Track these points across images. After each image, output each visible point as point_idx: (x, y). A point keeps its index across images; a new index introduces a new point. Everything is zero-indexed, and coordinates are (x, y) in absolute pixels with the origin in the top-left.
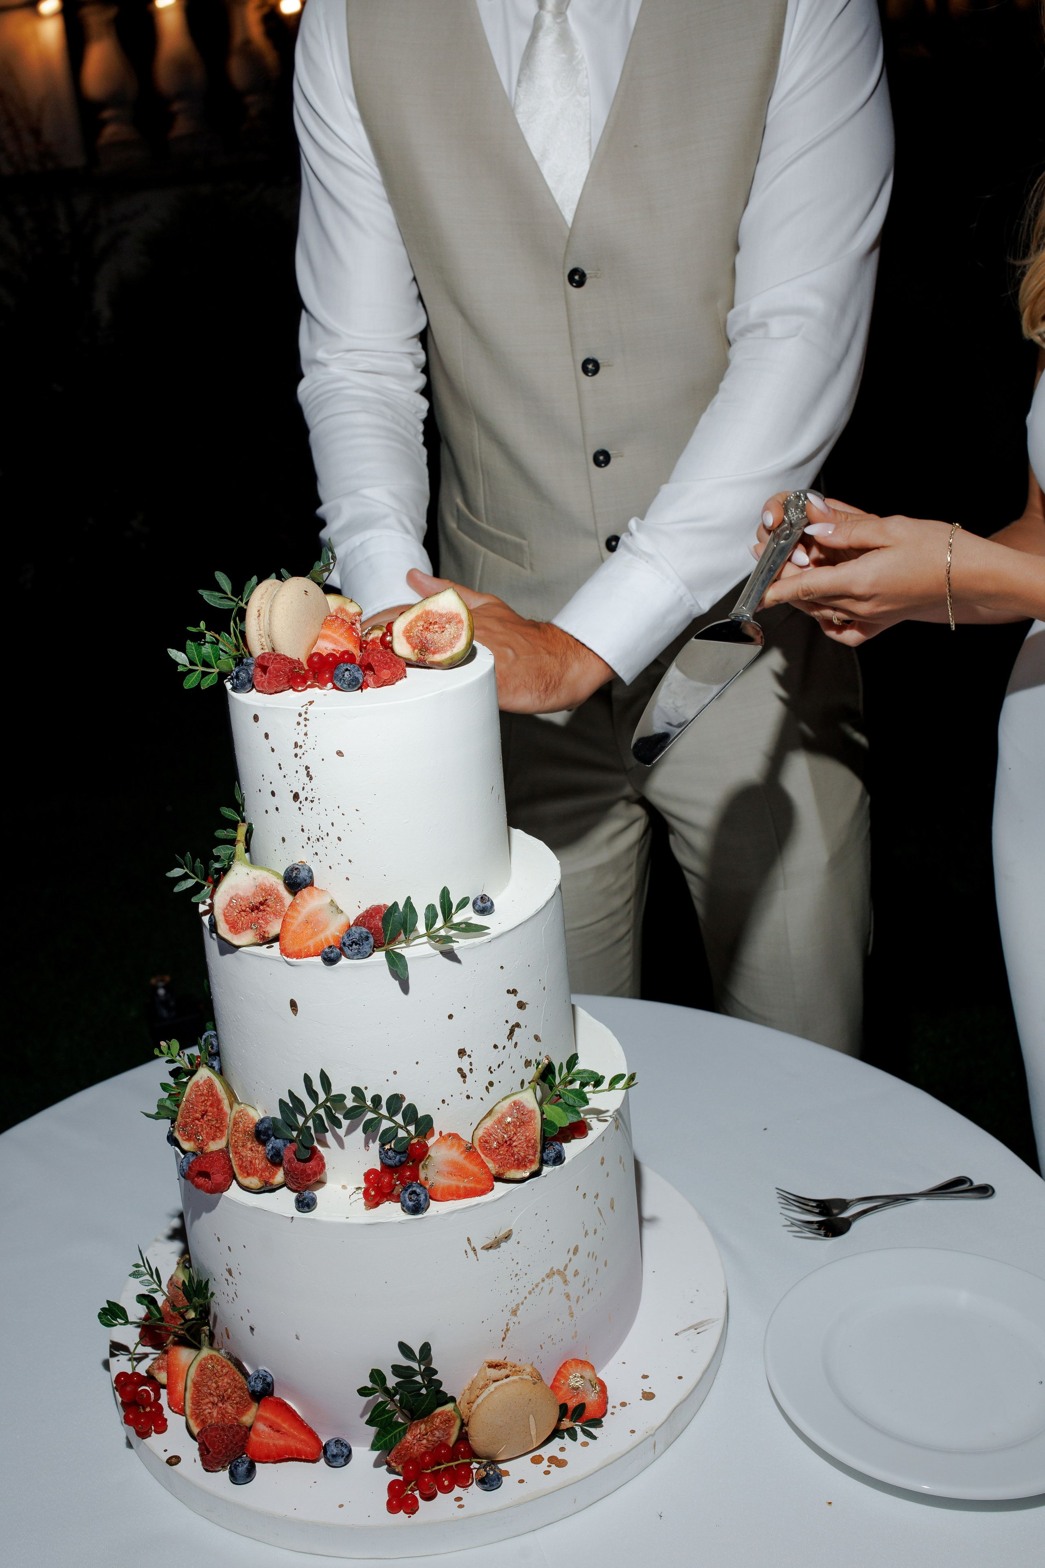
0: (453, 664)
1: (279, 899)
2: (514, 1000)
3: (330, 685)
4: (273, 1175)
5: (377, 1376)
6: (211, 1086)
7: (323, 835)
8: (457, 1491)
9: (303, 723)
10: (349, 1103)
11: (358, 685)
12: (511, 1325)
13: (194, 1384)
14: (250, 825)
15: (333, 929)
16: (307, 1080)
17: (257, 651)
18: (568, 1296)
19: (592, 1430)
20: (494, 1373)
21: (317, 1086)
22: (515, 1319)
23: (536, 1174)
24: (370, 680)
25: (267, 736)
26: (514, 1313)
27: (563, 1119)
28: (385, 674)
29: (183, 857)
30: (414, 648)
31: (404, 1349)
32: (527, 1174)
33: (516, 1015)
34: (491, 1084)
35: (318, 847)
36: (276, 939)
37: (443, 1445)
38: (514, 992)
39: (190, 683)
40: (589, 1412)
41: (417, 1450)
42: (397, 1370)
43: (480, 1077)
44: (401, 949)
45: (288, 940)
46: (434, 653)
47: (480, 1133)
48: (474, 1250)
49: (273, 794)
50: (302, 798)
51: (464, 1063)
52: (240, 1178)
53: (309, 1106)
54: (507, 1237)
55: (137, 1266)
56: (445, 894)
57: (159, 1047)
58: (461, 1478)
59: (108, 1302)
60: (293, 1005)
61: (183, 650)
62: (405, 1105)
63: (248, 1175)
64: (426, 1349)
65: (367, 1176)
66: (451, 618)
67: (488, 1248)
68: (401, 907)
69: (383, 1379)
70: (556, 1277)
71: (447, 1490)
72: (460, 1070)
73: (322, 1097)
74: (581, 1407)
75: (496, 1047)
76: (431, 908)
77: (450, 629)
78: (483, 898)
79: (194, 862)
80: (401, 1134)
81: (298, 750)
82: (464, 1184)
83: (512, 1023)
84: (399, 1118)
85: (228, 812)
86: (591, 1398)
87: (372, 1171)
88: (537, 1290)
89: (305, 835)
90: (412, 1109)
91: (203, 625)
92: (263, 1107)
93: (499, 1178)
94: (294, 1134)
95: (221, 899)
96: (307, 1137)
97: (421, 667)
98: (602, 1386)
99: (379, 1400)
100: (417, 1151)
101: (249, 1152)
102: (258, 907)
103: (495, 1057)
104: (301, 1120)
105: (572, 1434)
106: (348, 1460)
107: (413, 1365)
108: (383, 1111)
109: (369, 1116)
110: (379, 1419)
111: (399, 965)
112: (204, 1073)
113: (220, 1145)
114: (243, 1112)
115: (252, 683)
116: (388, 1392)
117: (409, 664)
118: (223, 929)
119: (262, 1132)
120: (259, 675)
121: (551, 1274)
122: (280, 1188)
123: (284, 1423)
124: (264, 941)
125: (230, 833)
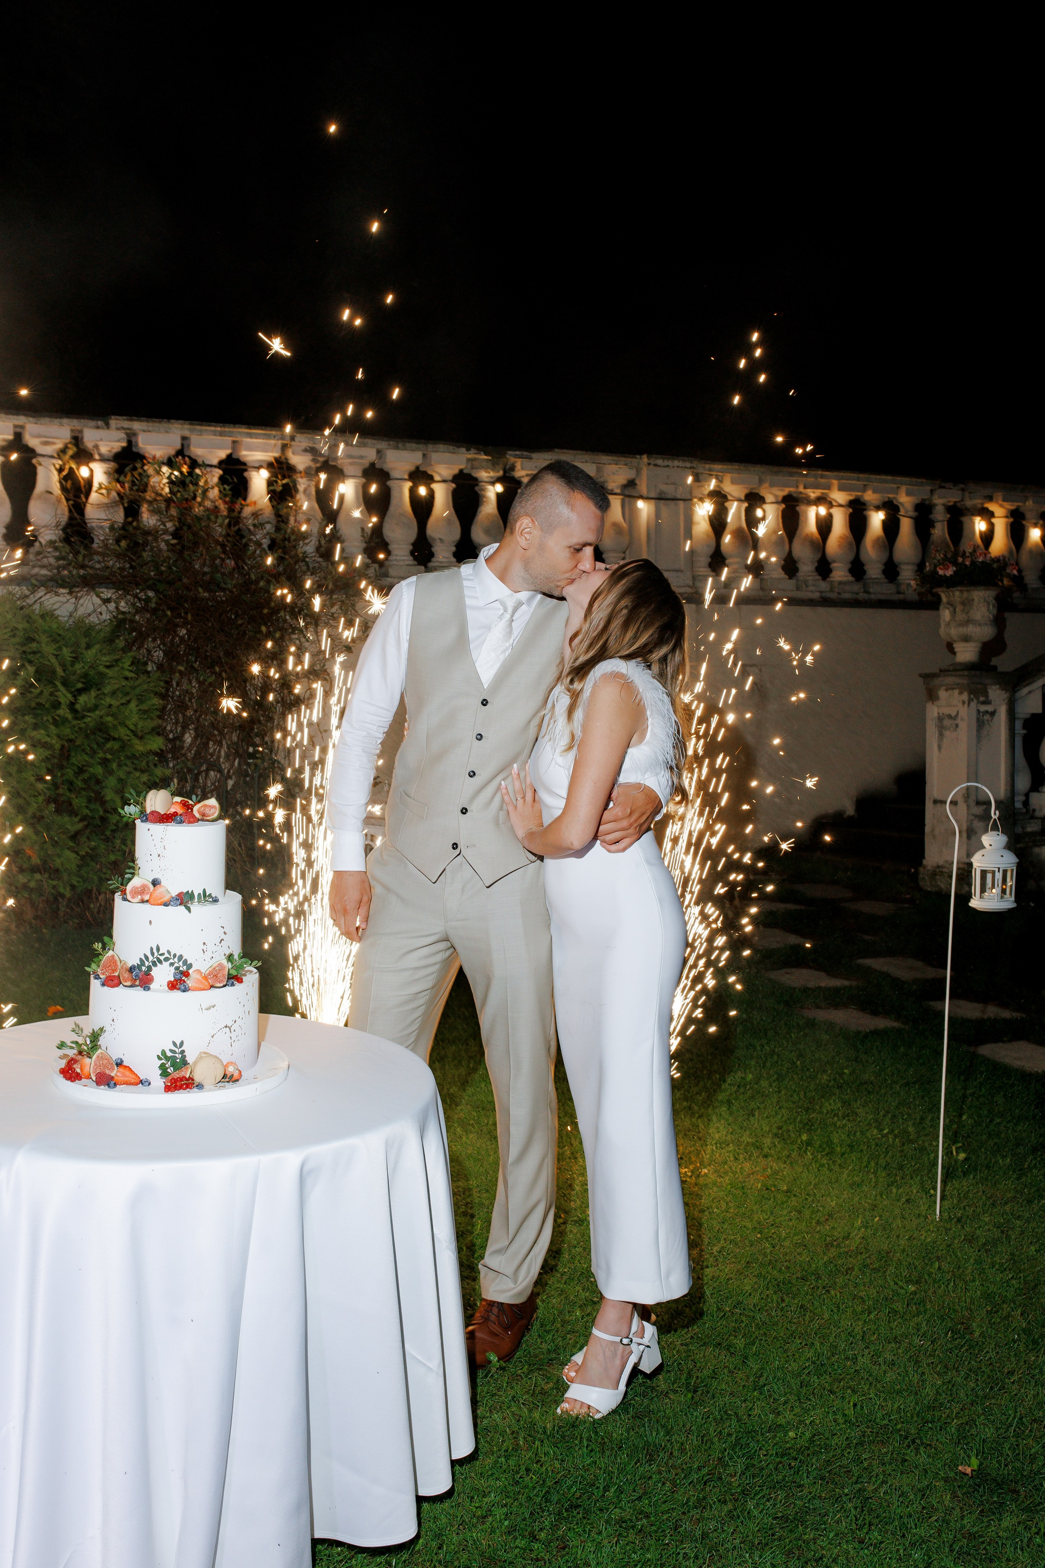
0: (213, 821)
1: (149, 889)
2: (223, 930)
3: (173, 822)
4: (136, 982)
5: (163, 1052)
6: (113, 956)
7: (166, 868)
8: (188, 1090)
9: (164, 832)
10: (167, 955)
11: (182, 822)
12: (211, 1041)
13: (94, 1064)
14: (139, 867)
15: (166, 898)
16: (152, 949)
17: (148, 812)
18: (231, 1038)
19: (236, 1083)
20: (203, 1055)
21: (155, 951)
22: (212, 1039)
23: (224, 986)
25: (152, 835)
26: (213, 1036)
27: (234, 973)
28: (192, 820)
29: (114, 877)
30: (200, 815)
31: (174, 1044)
32: (222, 986)
33: (223, 936)
34: (212, 957)
35: (164, 873)
36: (147, 901)
37: (185, 1077)
38: (223, 927)
39: (124, 819)
40: (235, 1078)
41: (175, 1078)
42: (171, 1051)
43: (209, 954)
44: (189, 905)
45: (151, 901)
46: (206, 817)
47: (208, 972)
48: (202, 1009)
49: (151, 855)
50: (161, 856)
51: (204, 947)
52: (123, 983)
53: (151, 958)
54: (213, 1006)
56: (204, 890)
57: (94, 944)
58: (189, 1087)
60: (150, 922)
62: (184, 959)
63: (126, 982)
64: (182, 1043)
65: (168, 982)
66: (214, 807)
67: (208, 1009)
68: (190, 893)
69: (166, 1053)
70: (228, 1028)
71: (185, 1089)
72: (203, 950)
73: (156, 954)
74: (233, 1076)
75: (215, 944)
76: (199, 894)
77: (213, 810)
78: (216, 897)
79: (118, 878)
80: (181, 968)
81: (162, 841)
82: (201, 986)
83: (221, 938)
84: (181, 963)
85: (131, 864)
86: (236, 1074)
87: (170, 981)
88: (221, 1031)
89: (161, 868)
90: (186, 961)
91: (131, 802)
92: (133, 961)
93: (212, 986)
94: (143, 968)
95: (129, 887)
96: (149, 969)
97: (203, 820)
98: (240, 1072)
99: (163, 1061)
100: (186, 974)
101: (126, 975)
102: (142, 890)
103: (215, 948)
104: (147, 963)
105: (228, 1082)
106: (150, 1084)
107: (177, 1050)
108: (176, 959)
109: (171, 961)
110: (162, 1067)
111: (189, 909)
112: (111, 953)
113: (116, 974)
114: (125, 964)
115: (146, 820)
116: (167, 1058)
117: (199, 820)
118: (129, 897)
119: (131, 970)
120: (151, 817)
121: (226, 1027)
122: (137, 986)
123: (127, 1073)
124: (143, 901)
125: (131, 871)
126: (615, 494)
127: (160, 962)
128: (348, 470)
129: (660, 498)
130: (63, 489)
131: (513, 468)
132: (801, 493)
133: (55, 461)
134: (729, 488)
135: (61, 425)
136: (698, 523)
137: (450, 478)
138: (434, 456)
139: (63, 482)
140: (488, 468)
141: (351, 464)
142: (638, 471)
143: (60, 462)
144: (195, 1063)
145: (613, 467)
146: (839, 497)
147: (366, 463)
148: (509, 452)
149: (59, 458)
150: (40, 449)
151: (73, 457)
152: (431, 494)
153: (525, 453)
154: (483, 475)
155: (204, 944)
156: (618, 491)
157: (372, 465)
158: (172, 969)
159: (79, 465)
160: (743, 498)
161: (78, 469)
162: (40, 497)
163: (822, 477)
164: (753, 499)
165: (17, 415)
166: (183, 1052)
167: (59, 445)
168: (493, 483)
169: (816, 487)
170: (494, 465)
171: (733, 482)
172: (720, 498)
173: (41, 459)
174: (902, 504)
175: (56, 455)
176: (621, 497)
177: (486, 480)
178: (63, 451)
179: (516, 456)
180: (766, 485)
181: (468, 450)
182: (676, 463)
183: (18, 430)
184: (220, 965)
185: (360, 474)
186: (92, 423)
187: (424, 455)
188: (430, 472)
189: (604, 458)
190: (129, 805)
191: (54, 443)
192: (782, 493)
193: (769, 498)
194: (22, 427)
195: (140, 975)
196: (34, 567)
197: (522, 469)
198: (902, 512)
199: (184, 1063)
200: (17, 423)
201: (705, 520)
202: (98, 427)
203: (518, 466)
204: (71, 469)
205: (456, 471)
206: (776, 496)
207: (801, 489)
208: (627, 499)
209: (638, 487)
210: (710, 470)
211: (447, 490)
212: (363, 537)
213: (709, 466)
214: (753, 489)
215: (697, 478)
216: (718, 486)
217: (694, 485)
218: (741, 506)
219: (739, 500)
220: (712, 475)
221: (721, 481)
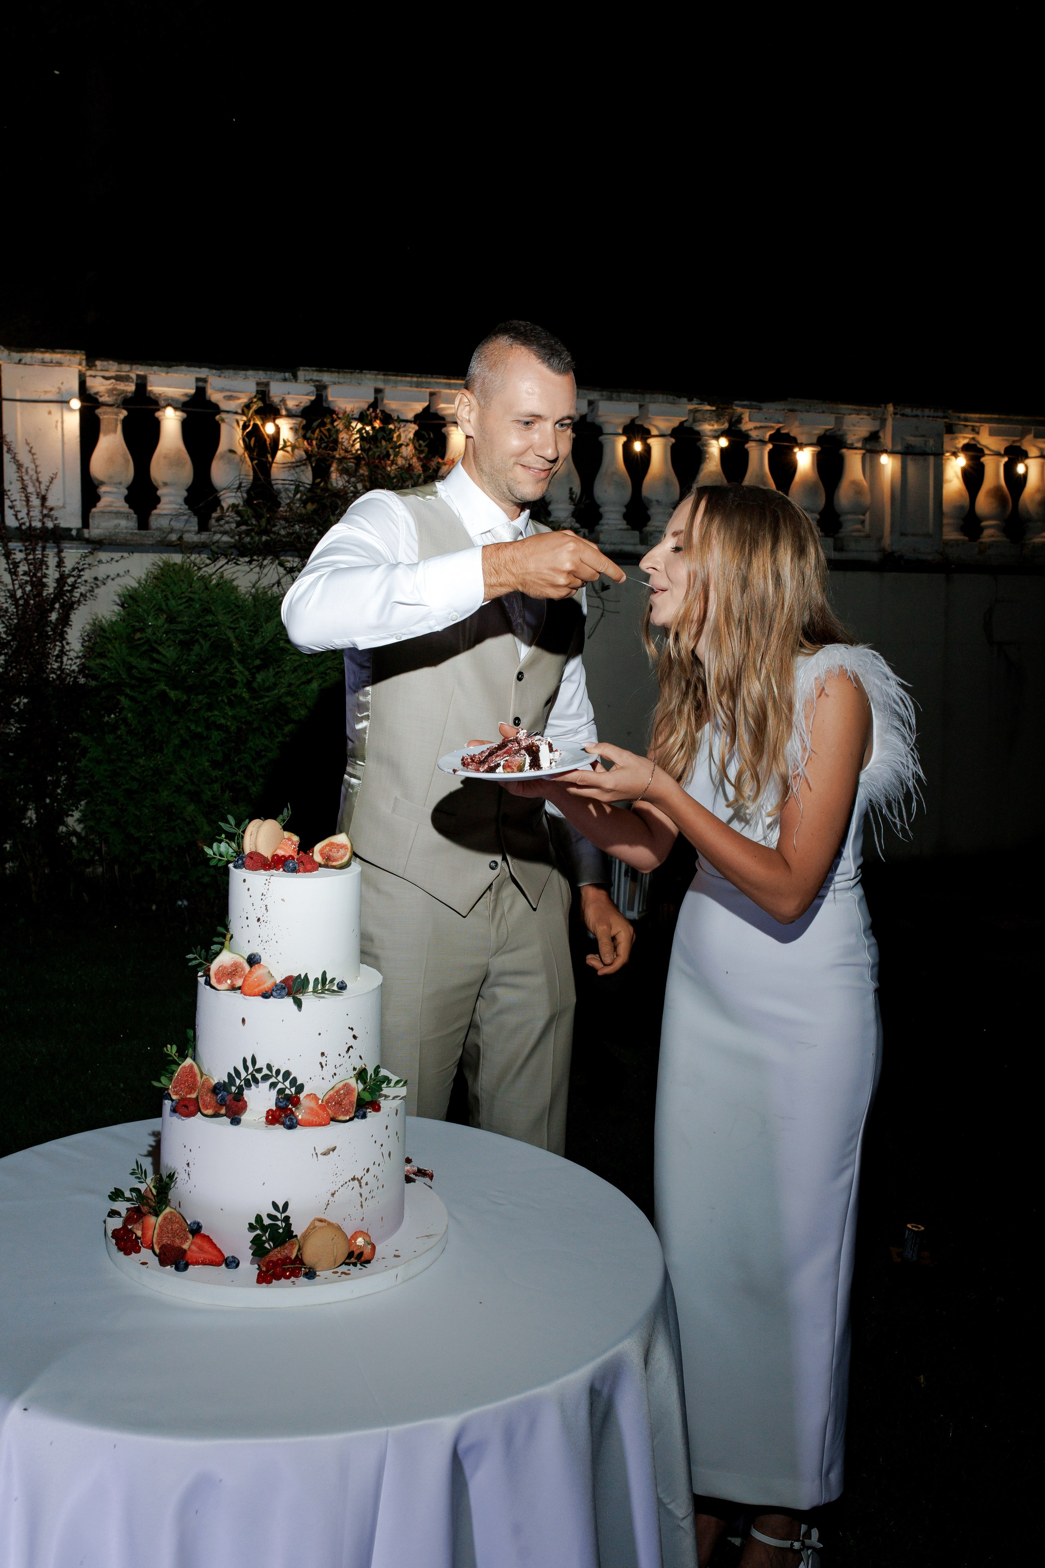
0: (342, 867)
1: (243, 969)
2: (352, 1033)
3: (281, 869)
4: (221, 1109)
5: (259, 1218)
6: (192, 1067)
7: (269, 939)
8: (293, 1279)
9: (267, 884)
10: (265, 1071)
11: (294, 870)
12: (330, 1202)
13: (160, 1226)
14: (232, 935)
15: (268, 985)
16: (245, 1060)
17: (247, 851)
18: (361, 1195)
19: (366, 1265)
20: (318, 1224)
21: (249, 1063)
22: (332, 1199)
23: (351, 1119)
24: (301, 869)
25: (248, 890)
26: (333, 1195)
27: (367, 1097)
28: (309, 867)
29: (196, 949)
30: (323, 858)
31: (275, 1205)
32: (348, 1118)
33: (352, 1042)
34: (335, 1074)
35: (266, 945)
36: (240, 988)
37: (289, 1258)
38: (352, 1029)
39: (213, 863)
40: (365, 1257)
41: (275, 1259)
42: (270, 1216)
43: (329, 1070)
44: (299, 996)
45: (246, 989)
46: (333, 861)
47: (327, 1097)
48: (316, 1154)
49: (247, 918)
50: (261, 920)
51: (323, 1060)
52: (202, 1110)
53: (243, 1074)
54: (334, 1149)
55: (134, 1170)
56: (324, 973)
57: (167, 1047)
58: (295, 1274)
59: (115, 1188)
60: (243, 1020)
61: (211, 847)
62: (291, 1077)
63: (207, 1109)
64: (286, 1205)
65: (268, 1112)
66: (343, 846)
67: (324, 1154)
68: (302, 977)
69: (262, 1220)
70: (356, 1181)
71: (288, 1278)
72: (321, 1063)
73: (251, 1069)
74: (361, 1254)
75: (340, 1055)
76: (316, 980)
77: (342, 851)
78: (342, 982)
79: (201, 950)
80: (287, 1092)
81: (263, 897)
82: (316, 1119)
83: (349, 1045)
84: (287, 1083)
85: (221, 929)
86: (367, 1251)
87: (271, 1110)
88: (346, 1186)
89: (260, 939)
90: (295, 1079)
91: (223, 836)
92: (219, 1076)
93: (333, 1119)
94: (233, 1089)
95: (214, 966)
96: (240, 1089)
97: (326, 866)
98: (374, 1247)
99: (258, 1232)
100: (294, 1101)
101: (209, 1098)
102: (232, 972)
103: (339, 1061)
104: (238, 1082)
105: (355, 1265)
106: (237, 1265)
107: (278, 1215)
108: (280, 1078)
109: (273, 1080)
110: (257, 1242)
111: (299, 1003)
112: (189, 1061)
113: (194, 1096)
114: (207, 1080)
115: (243, 865)
116: (264, 1228)
117: (320, 865)
118: (213, 981)
119: (217, 1089)
120: (248, 861)
121: (353, 1179)
122: (223, 1115)
123: (206, 1246)
124: (233, 988)
125: (221, 939)
126: (856, 448)
127: (256, 1081)
129: (906, 453)
130: (247, 447)
131: (739, 420)
133: (238, 417)
134: (988, 440)
135: (246, 378)
136: (950, 481)
137: (669, 432)
138: (652, 407)
139: (247, 439)
140: (712, 420)
142: (883, 421)
143: (245, 418)
144: (306, 1236)
145: (854, 418)
148: (736, 402)
149: (243, 413)
150: (224, 405)
151: (258, 412)
152: (648, 449)
153: (754, 403)
154: (707, 428)
155: (323, 1054)
156: (859, 445)
158: (274, 1093)
159: (264, 422)
160: (1002, 452)
161: (263, 425)
162: (222, 457)
164: (1016, 454)
165: (200, 367)
166: (287, 1219)
167: (244, 400)
168: (717, 438)
170: (718, 416)
171: (992, 433)
172: (974, 451)
173: (224, 415)
175: (240, 411)
176: (863, 451)
177: (709, 433)
178: (248, 406)
179: (743, 406)
180: (1030, 437)
181: (690, 400)
182: (927, 412)
183: (201, 384)
184: (347, 1086)
186: (280, 375)
187: (641, 406)
188: (646, 426)
189: (844, 407)
190: (220, 841)
191: (239, 398)
193: (1033, 452)
194: (205, 380)
195: (228, 1098)
196: (215, 533)
197: (750, 420)
199: (289, 1233)
200: (199, 376)
201: (958, 477)
202: (285, 380)
203: (746, 417)
204: (255, 425)
205: (676, 424)
208: (868, 455)
209: (882, 440)
210: (966, 420)
211: (665, 445)
212: (571, 498)
213: (963, 415)
214: (1014, 441)
215: (950, 430)
216: (973, 439)
217: (947, 438)
218: (1001, 461)
219: (998, 454)
220: (966, 426)
221: (978, 433)
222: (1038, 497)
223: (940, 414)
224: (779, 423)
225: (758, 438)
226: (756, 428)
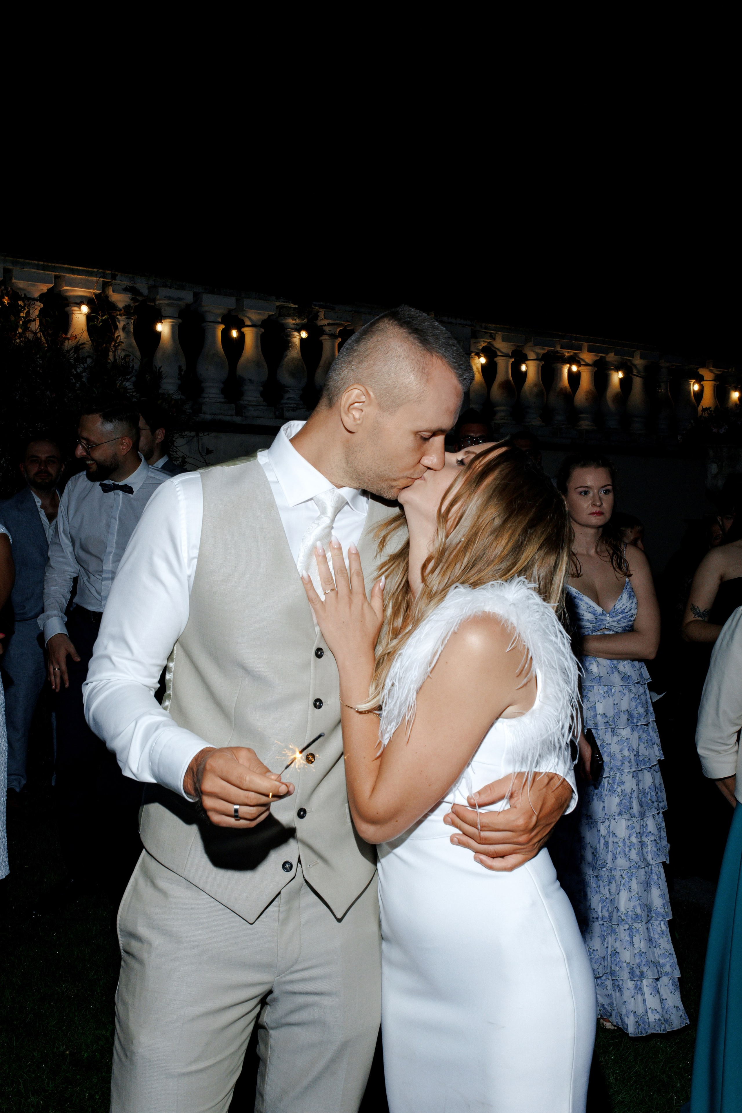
128: (167, 310)
131: (316, 317)
132: (557, 352)
134: (501, 345)
137: (260, 323)
138: (247, 302)
140: (294, 316)
141: (169, 305)
146: (587, 357)
147: (182, 303)
148: (315, 303)
152: (242, 336)
153: (329, 304)
154: (290, 322)
157: (188, 306)
160: (511, 355)
163: (576, 339)
164: (520, 358)
168: (299, 331)
169: (570, 347)
170: (299, 313)
171: (504, 340)
172: (491, 353)
174: (635, 366)
177: (292, 326)
179: (320, 306)
180: (531, 344)
181: (278, 298)
182: (459, 320)
185: (177, 316)
187: (237, 300)
188: (241, 317)
192: (541, 352)
193: (532, 355)
197: (325, 318)
198: (635, 372)
201: (479, 372)
203: (322, 315)
205: (265, 317)
206: (537, 354)
207: (558, 348)
210: (486, 328)
211: (257, 334)
212: (180, 374)
213: (483, 325)
214: (518, 346)
215: (475, 335)
216: (489, 343)
217: (473, 341)
218: (508, 361)
219: (507, 356)
220: (487, 333)
221: (494, 339)
222: (535, 390)
223: (469, 323)
224: (349, 322)
225: (330, 333)
226: (329, 324)
